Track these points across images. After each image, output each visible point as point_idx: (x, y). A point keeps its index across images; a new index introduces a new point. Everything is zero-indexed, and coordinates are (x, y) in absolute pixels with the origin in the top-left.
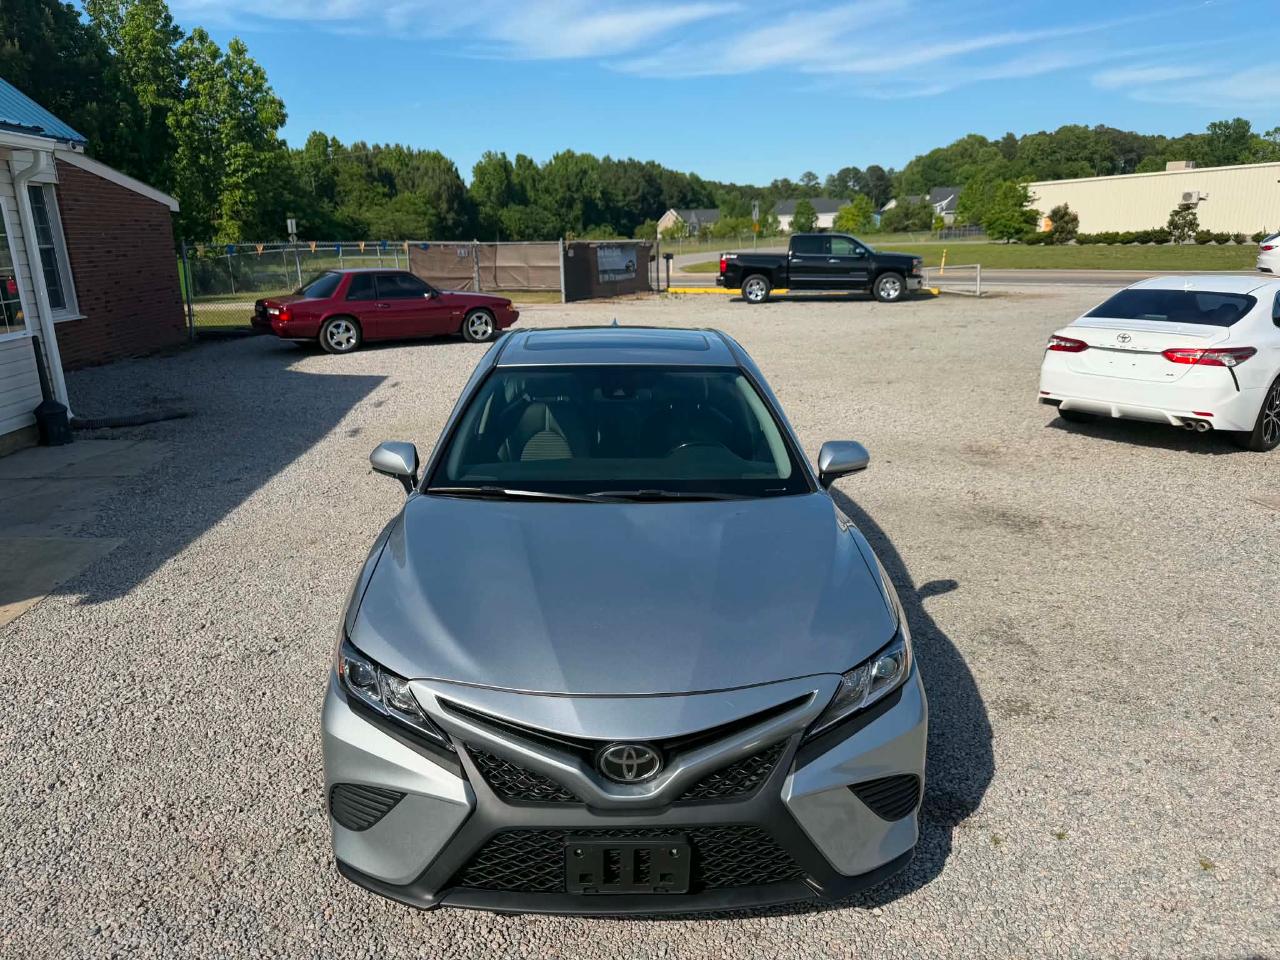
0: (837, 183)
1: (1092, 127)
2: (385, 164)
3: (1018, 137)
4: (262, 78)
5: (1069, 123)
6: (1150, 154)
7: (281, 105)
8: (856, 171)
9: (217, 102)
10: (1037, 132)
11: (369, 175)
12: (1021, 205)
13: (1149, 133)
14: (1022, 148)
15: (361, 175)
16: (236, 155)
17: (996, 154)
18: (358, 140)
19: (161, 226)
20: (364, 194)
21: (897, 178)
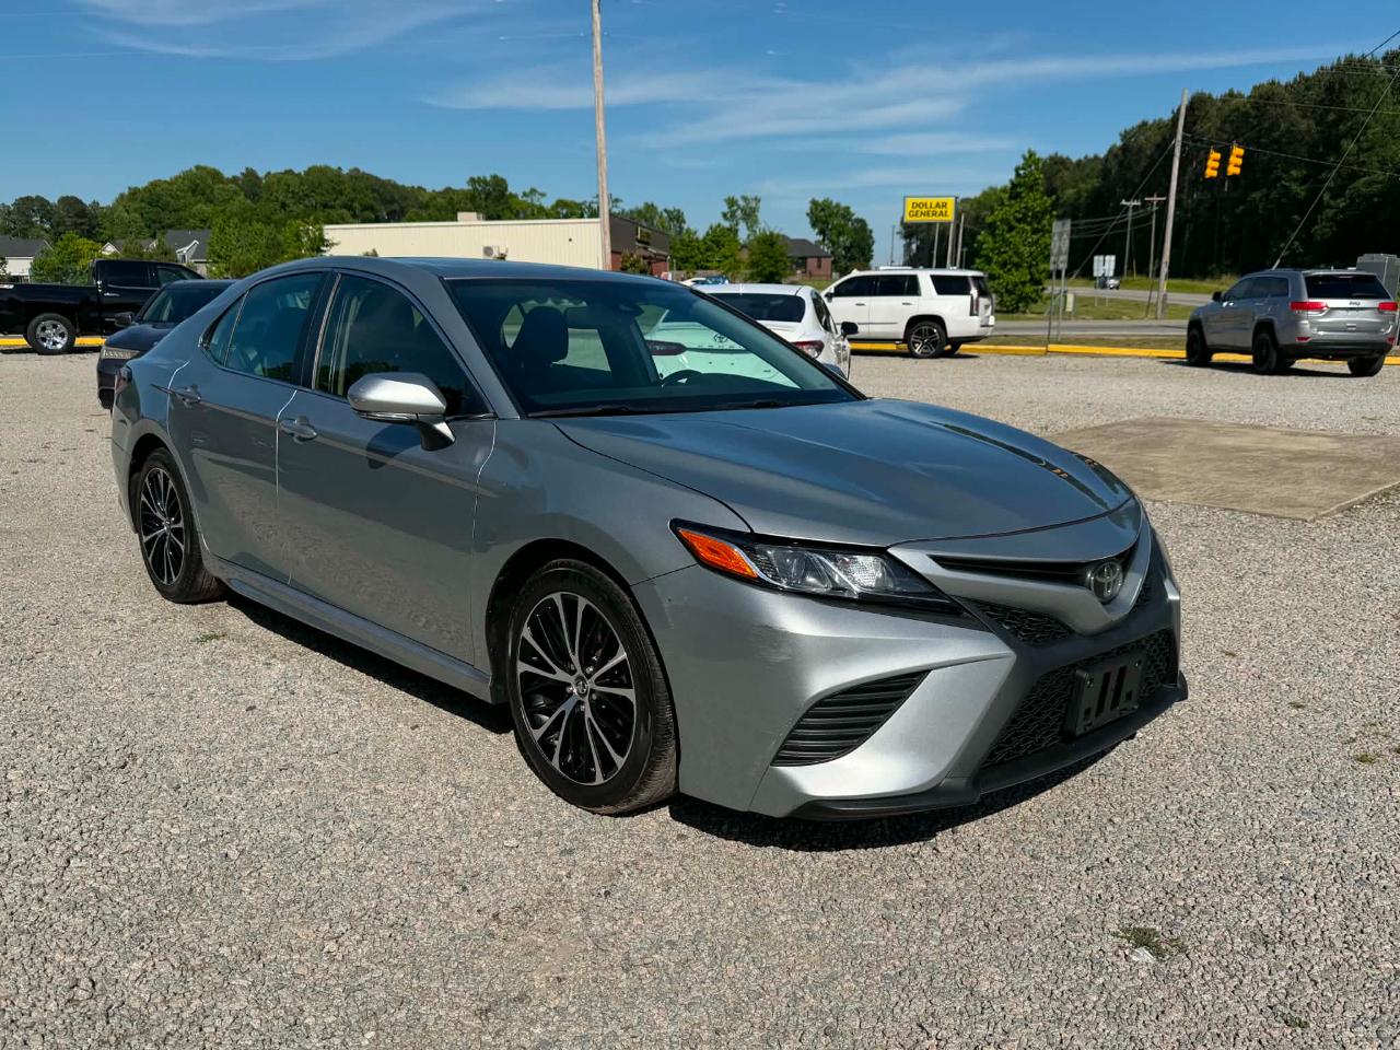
1: (345, 171)
3: (261, 174)
5: (320, 163)
6: (413, 207)
10: (283, 171)
12: (319, 250)
13: (408, 184)
17: (236, 193)
21: (105, 216)
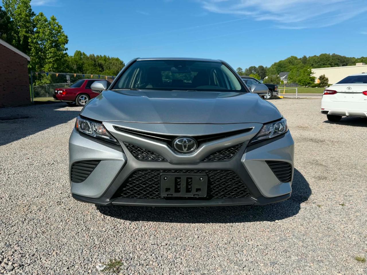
0: (248, 71)
1: (331, 54)
2: (100, 61)
3: (307, 57)
4: (61, 28)
5: (324, 53)
6: (350, 63)
7: (67, 37)
8: (255, 67)
9: (45, 35)
10: (313, 56)
11: (95, 64)
12: (309, 75)
13: (349, 57)
14: (309, 61)
15: (92, 64)
16: (51, 53)
17: (300, 62)
18: (92, 54)
19: (24, 64)
20: (93, 70)
21: (268, 70)
